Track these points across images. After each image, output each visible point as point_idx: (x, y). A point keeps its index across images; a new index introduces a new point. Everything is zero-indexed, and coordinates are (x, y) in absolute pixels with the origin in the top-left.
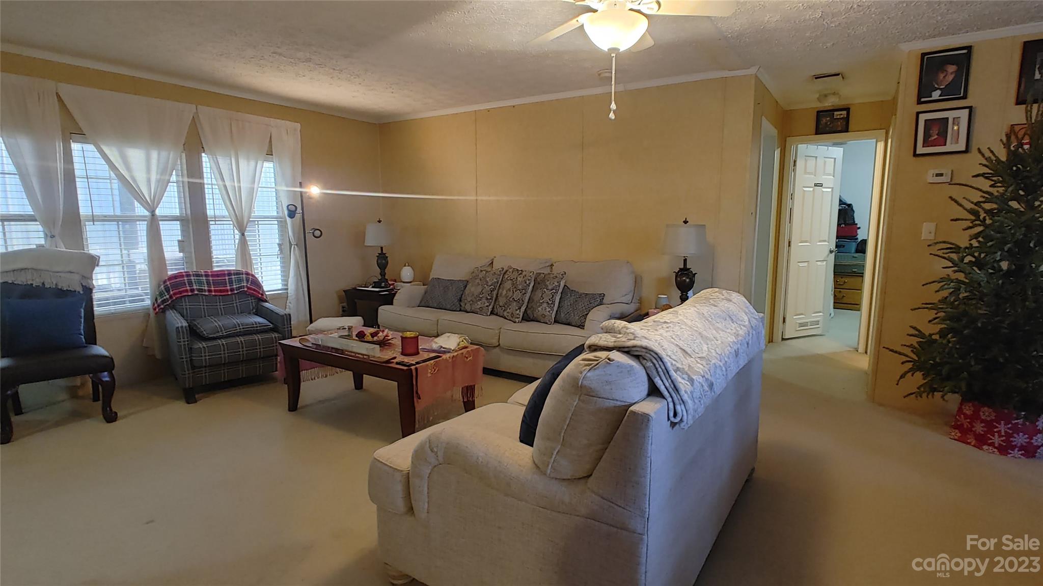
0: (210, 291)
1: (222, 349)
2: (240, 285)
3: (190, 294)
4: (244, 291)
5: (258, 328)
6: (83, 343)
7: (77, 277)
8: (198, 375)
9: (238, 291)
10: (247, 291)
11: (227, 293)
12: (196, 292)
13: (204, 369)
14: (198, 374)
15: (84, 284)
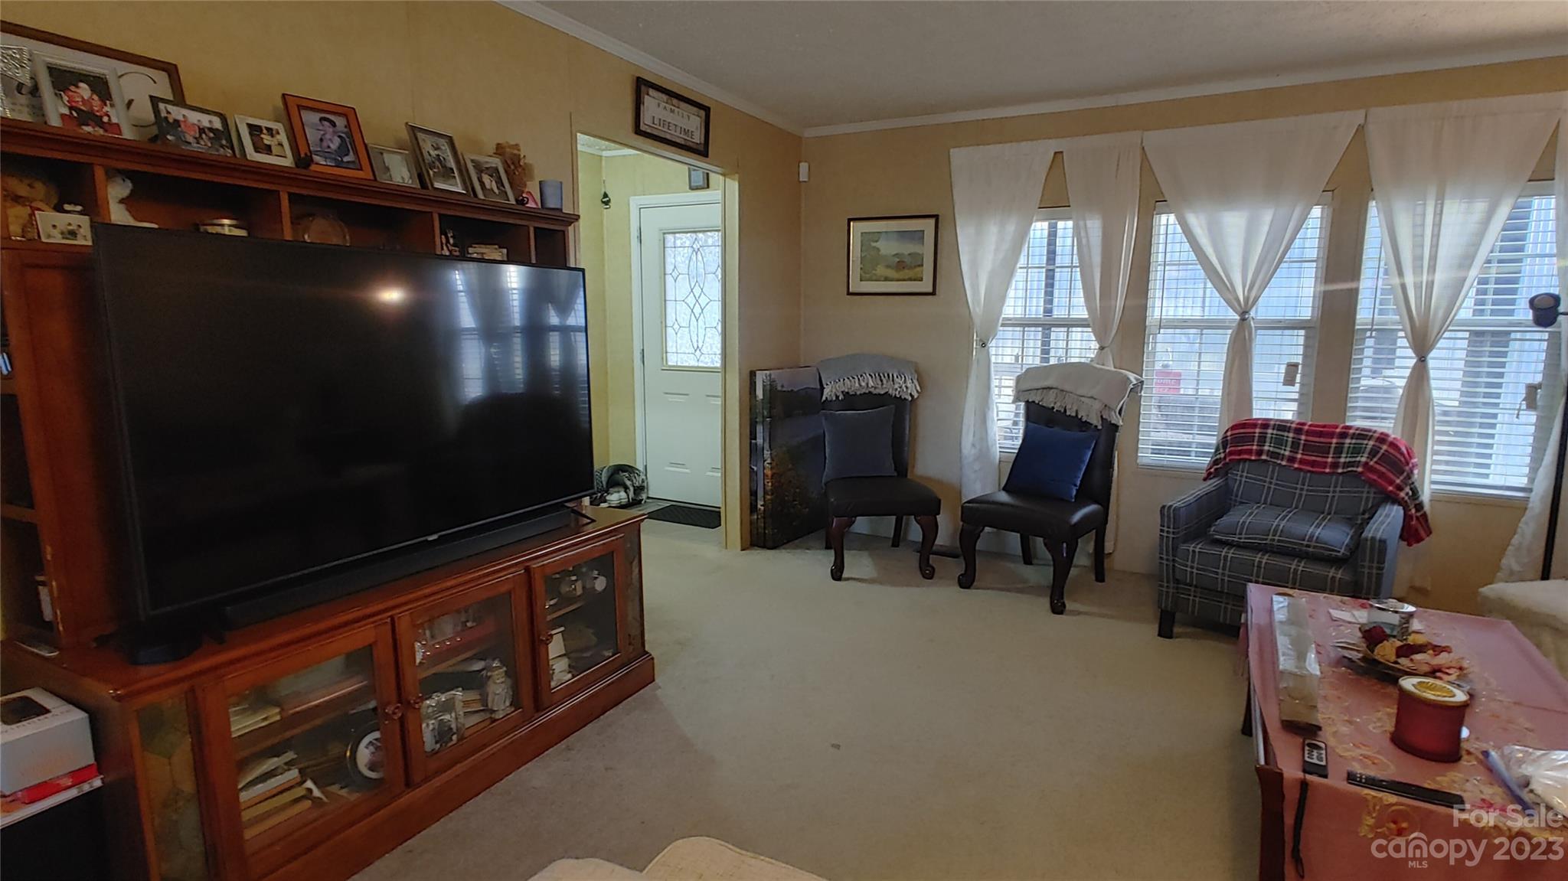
0: (1292, 460)
1: (1221, 565)
2: (1354, 459)
3: (1253, 458)
4: (1356, 471)
5: (1311, 549)
6: (1071, 497)
7: (1097, 406)
8: (1182, 596)
9: (1345, 470)
10: (1361, 473)
11: (1323, 470)
12: (1264, 457)
13: (1193, 589)
14: (1183, 594)
15: (1104, 417)
